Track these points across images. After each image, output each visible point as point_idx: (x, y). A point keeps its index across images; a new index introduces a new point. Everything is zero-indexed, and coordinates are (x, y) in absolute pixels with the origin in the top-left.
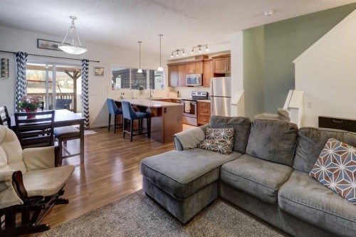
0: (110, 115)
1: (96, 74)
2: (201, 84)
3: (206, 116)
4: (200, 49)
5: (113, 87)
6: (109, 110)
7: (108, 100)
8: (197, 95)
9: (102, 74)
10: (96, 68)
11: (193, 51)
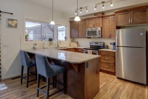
0: (23, 67)
1: (10, 26)
2: (100, 36)
3: (107, 63)
4: (103, 6)
5: (26, 38)
6: (22, 63)
7: (21, 51)
8: (94, 44)
9: (16, 26)
10: (9, 20)
11: (96, 7)
